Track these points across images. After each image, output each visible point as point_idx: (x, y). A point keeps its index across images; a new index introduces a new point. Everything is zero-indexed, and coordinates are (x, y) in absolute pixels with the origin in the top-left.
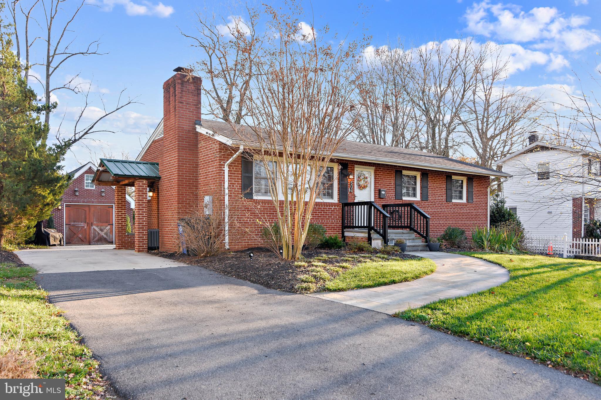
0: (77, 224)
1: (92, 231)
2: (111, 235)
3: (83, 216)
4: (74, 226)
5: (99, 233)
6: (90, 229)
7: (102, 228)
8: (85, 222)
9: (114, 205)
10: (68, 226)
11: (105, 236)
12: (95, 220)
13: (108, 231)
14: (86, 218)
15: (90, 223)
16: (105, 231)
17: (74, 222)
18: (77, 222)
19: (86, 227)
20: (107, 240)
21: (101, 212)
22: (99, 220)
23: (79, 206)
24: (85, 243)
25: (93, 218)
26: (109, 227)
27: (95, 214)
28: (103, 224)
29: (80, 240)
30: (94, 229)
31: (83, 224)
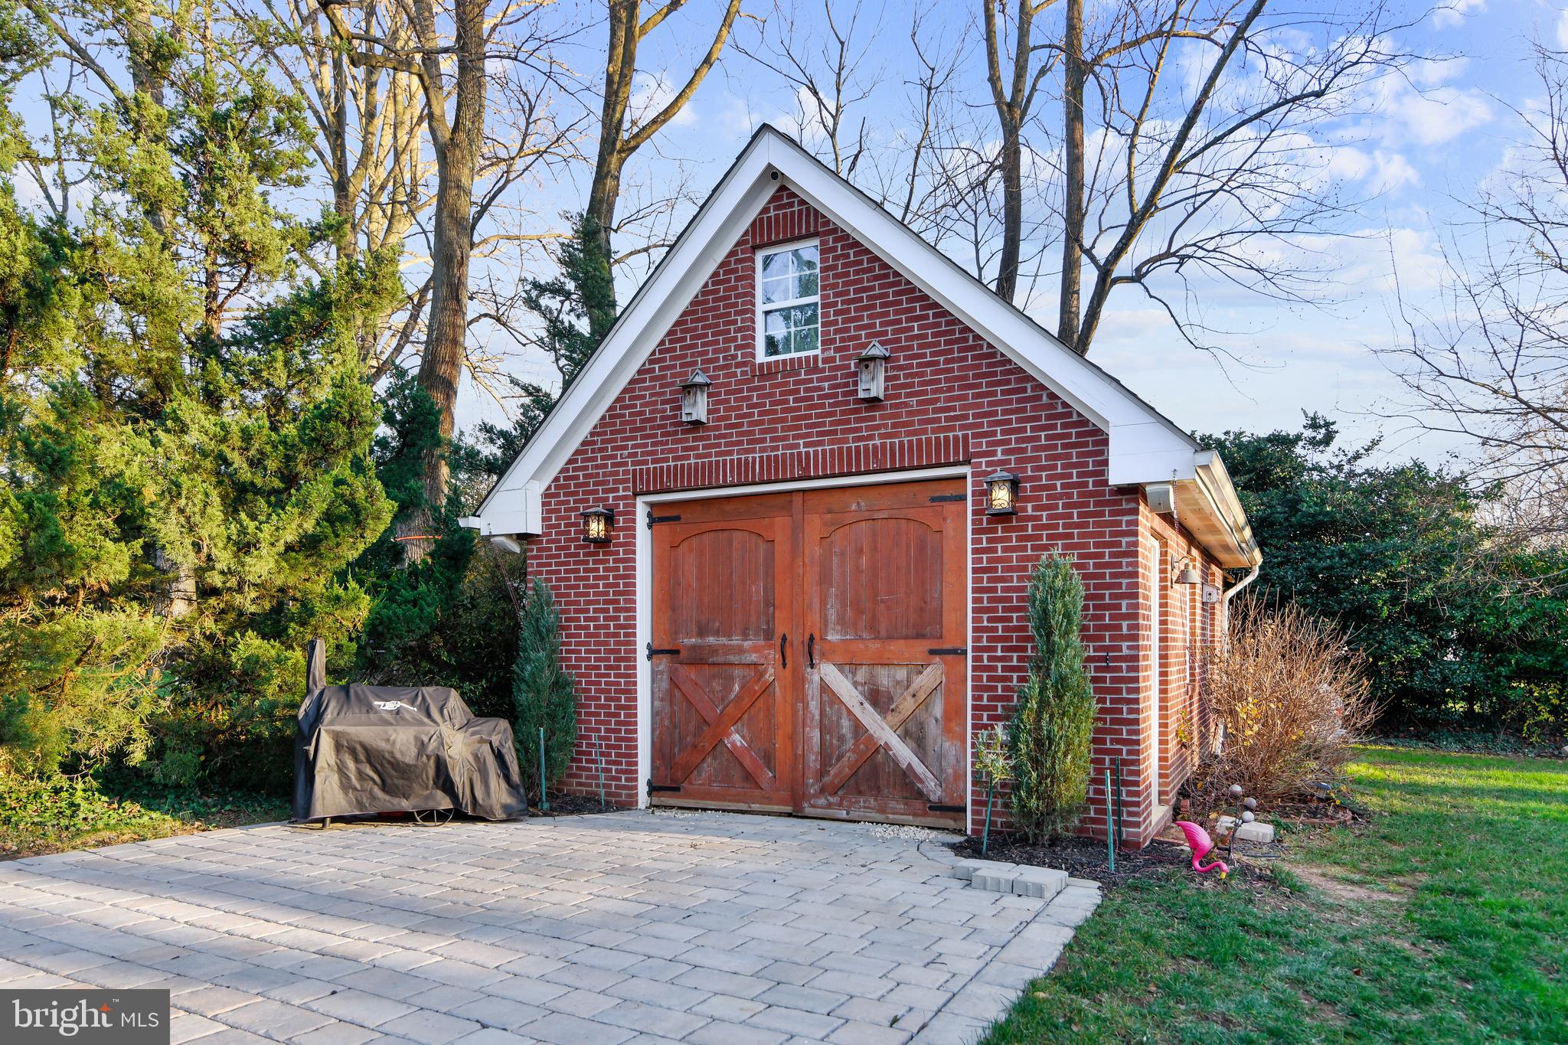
0: (715, 650)
1: (814, 706)
2: (952, 749)
3: (758, 590)
4: (699, 660)
5: (858, 728)
6: (798, 683)
7: (884, 678)
8: (769, 635)
9: (968, 471)
10: (664, 663)
11: (904, 753)
12: (831, 616)
13: (927, 706)
14: (771, 603)
15: (797, 639)
16: (907, 705)
17: (702, 632)
18: (717, 633)
19: (769, 677)
20: (920, 795)
21: (874, 548)
22: (858, 610)
23: (728, 507)
24: (769, 800)
25: (823, 602)
26: (931, 676)
27: (835, 560)
28: (896, 647)
29: (736, 774)
30: (825, 688)
31: (755, 649)
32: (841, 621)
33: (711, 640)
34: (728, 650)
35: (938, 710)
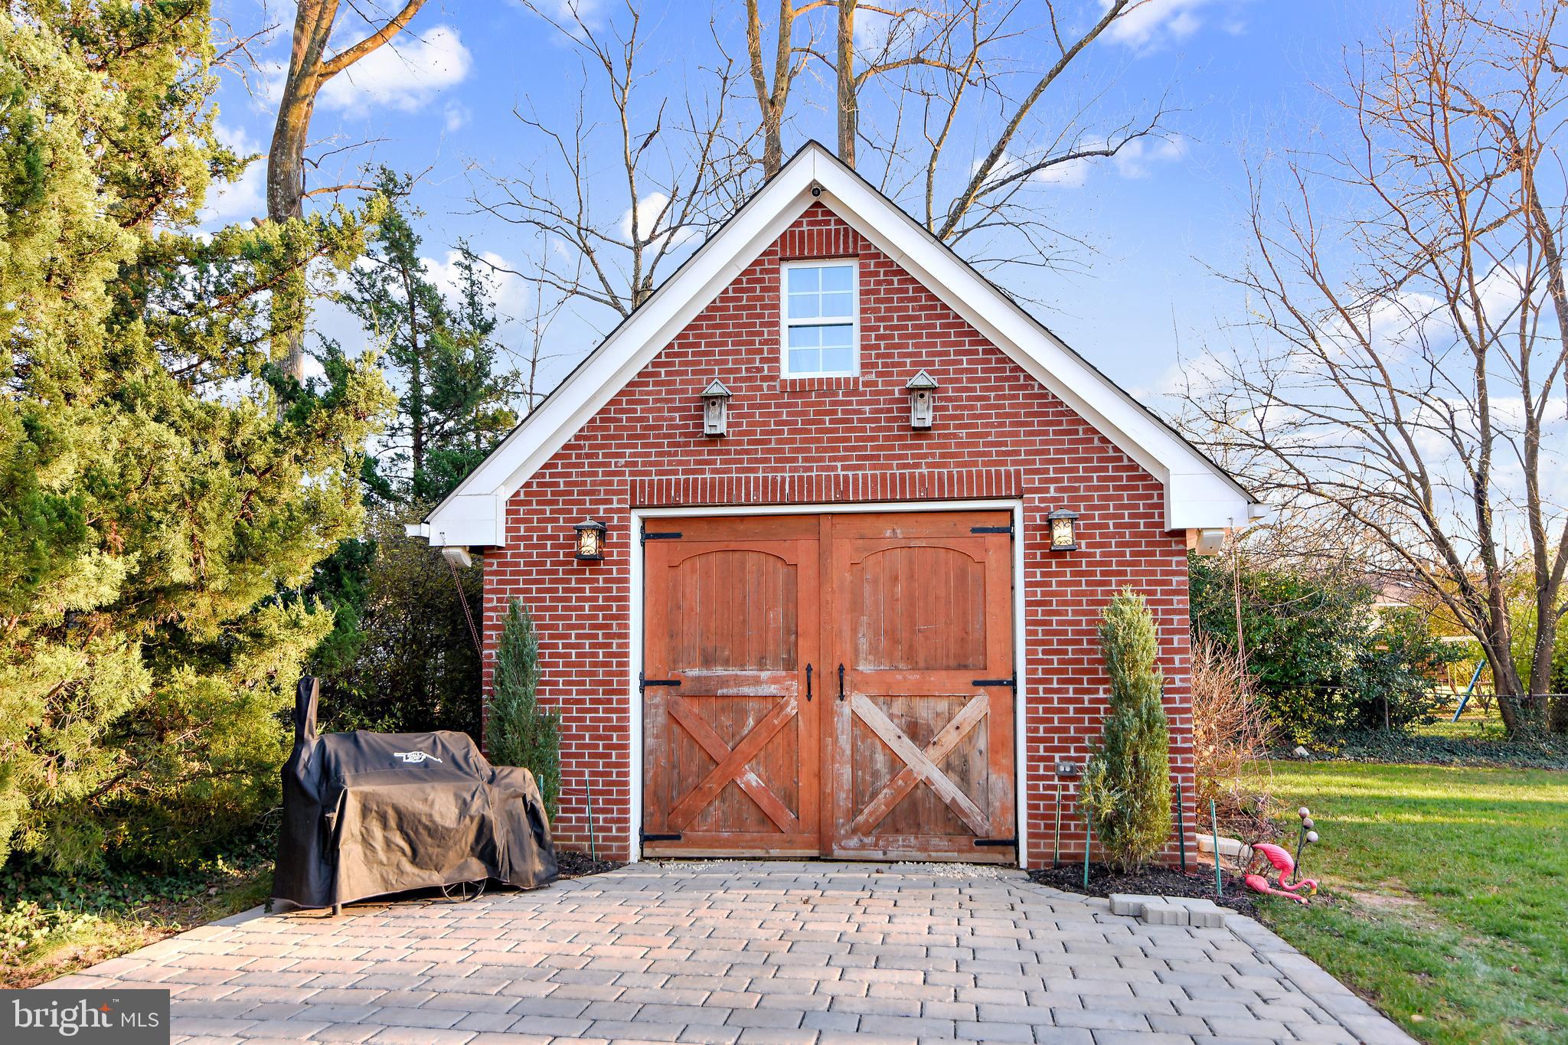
0: (724, 682)
1: (845, 741)
2: (999, 782)
3: (776, 617)
4: (704, 693)
5: (895, 762)
6: (825, 718)
7: (924, 711)
8: (790, 665)
9: (1017, 506)
10: (659, 695)
11: (947, 787)
12: (864, 644)
13: (970, 738)
14: (793, 630)
15: (828, 669)
16: (949, 739)
17: (708, 661)
18: (726, 663)
19: (792, 709)
20: (965, 830)
21: (911, 577)
22: (895, 641)
23: (741, 527)
24: (791, 844)
25: (854, 631)
26: (978, 706)
27: (867, 589)
28: (934, 677)
29: (750, 816)
30: (857, 720)
31: (774, 681)
32: (874, 650)
33: (719, 671)
34: (739, 681)
35: (982, 743)
